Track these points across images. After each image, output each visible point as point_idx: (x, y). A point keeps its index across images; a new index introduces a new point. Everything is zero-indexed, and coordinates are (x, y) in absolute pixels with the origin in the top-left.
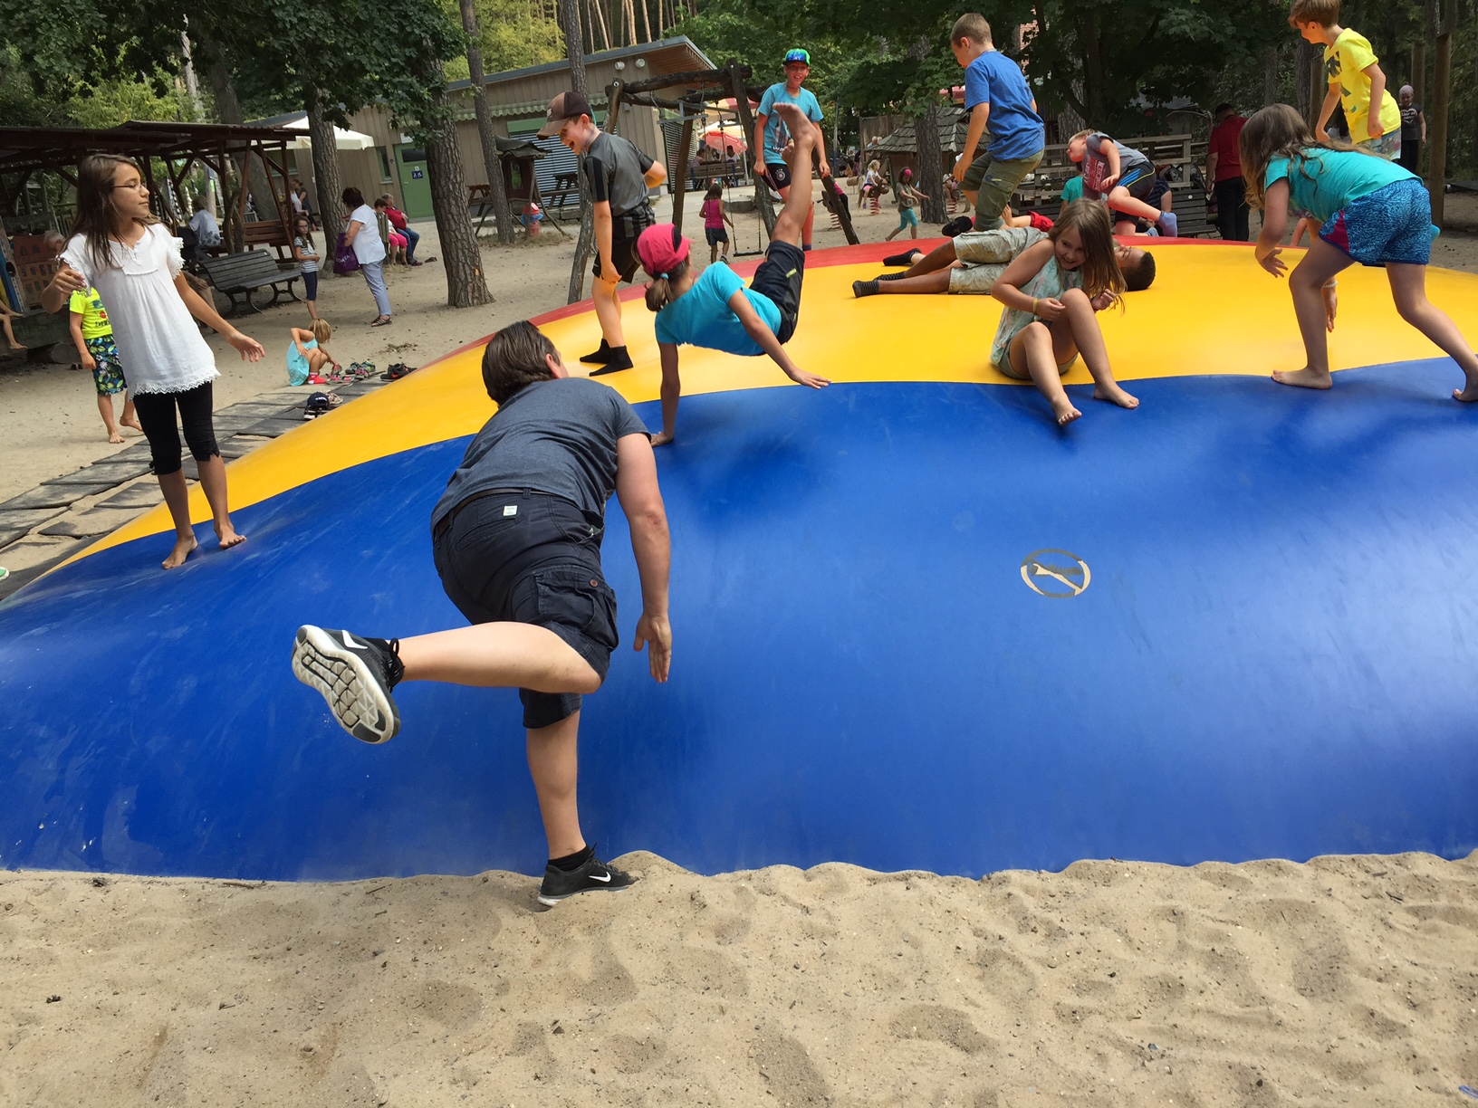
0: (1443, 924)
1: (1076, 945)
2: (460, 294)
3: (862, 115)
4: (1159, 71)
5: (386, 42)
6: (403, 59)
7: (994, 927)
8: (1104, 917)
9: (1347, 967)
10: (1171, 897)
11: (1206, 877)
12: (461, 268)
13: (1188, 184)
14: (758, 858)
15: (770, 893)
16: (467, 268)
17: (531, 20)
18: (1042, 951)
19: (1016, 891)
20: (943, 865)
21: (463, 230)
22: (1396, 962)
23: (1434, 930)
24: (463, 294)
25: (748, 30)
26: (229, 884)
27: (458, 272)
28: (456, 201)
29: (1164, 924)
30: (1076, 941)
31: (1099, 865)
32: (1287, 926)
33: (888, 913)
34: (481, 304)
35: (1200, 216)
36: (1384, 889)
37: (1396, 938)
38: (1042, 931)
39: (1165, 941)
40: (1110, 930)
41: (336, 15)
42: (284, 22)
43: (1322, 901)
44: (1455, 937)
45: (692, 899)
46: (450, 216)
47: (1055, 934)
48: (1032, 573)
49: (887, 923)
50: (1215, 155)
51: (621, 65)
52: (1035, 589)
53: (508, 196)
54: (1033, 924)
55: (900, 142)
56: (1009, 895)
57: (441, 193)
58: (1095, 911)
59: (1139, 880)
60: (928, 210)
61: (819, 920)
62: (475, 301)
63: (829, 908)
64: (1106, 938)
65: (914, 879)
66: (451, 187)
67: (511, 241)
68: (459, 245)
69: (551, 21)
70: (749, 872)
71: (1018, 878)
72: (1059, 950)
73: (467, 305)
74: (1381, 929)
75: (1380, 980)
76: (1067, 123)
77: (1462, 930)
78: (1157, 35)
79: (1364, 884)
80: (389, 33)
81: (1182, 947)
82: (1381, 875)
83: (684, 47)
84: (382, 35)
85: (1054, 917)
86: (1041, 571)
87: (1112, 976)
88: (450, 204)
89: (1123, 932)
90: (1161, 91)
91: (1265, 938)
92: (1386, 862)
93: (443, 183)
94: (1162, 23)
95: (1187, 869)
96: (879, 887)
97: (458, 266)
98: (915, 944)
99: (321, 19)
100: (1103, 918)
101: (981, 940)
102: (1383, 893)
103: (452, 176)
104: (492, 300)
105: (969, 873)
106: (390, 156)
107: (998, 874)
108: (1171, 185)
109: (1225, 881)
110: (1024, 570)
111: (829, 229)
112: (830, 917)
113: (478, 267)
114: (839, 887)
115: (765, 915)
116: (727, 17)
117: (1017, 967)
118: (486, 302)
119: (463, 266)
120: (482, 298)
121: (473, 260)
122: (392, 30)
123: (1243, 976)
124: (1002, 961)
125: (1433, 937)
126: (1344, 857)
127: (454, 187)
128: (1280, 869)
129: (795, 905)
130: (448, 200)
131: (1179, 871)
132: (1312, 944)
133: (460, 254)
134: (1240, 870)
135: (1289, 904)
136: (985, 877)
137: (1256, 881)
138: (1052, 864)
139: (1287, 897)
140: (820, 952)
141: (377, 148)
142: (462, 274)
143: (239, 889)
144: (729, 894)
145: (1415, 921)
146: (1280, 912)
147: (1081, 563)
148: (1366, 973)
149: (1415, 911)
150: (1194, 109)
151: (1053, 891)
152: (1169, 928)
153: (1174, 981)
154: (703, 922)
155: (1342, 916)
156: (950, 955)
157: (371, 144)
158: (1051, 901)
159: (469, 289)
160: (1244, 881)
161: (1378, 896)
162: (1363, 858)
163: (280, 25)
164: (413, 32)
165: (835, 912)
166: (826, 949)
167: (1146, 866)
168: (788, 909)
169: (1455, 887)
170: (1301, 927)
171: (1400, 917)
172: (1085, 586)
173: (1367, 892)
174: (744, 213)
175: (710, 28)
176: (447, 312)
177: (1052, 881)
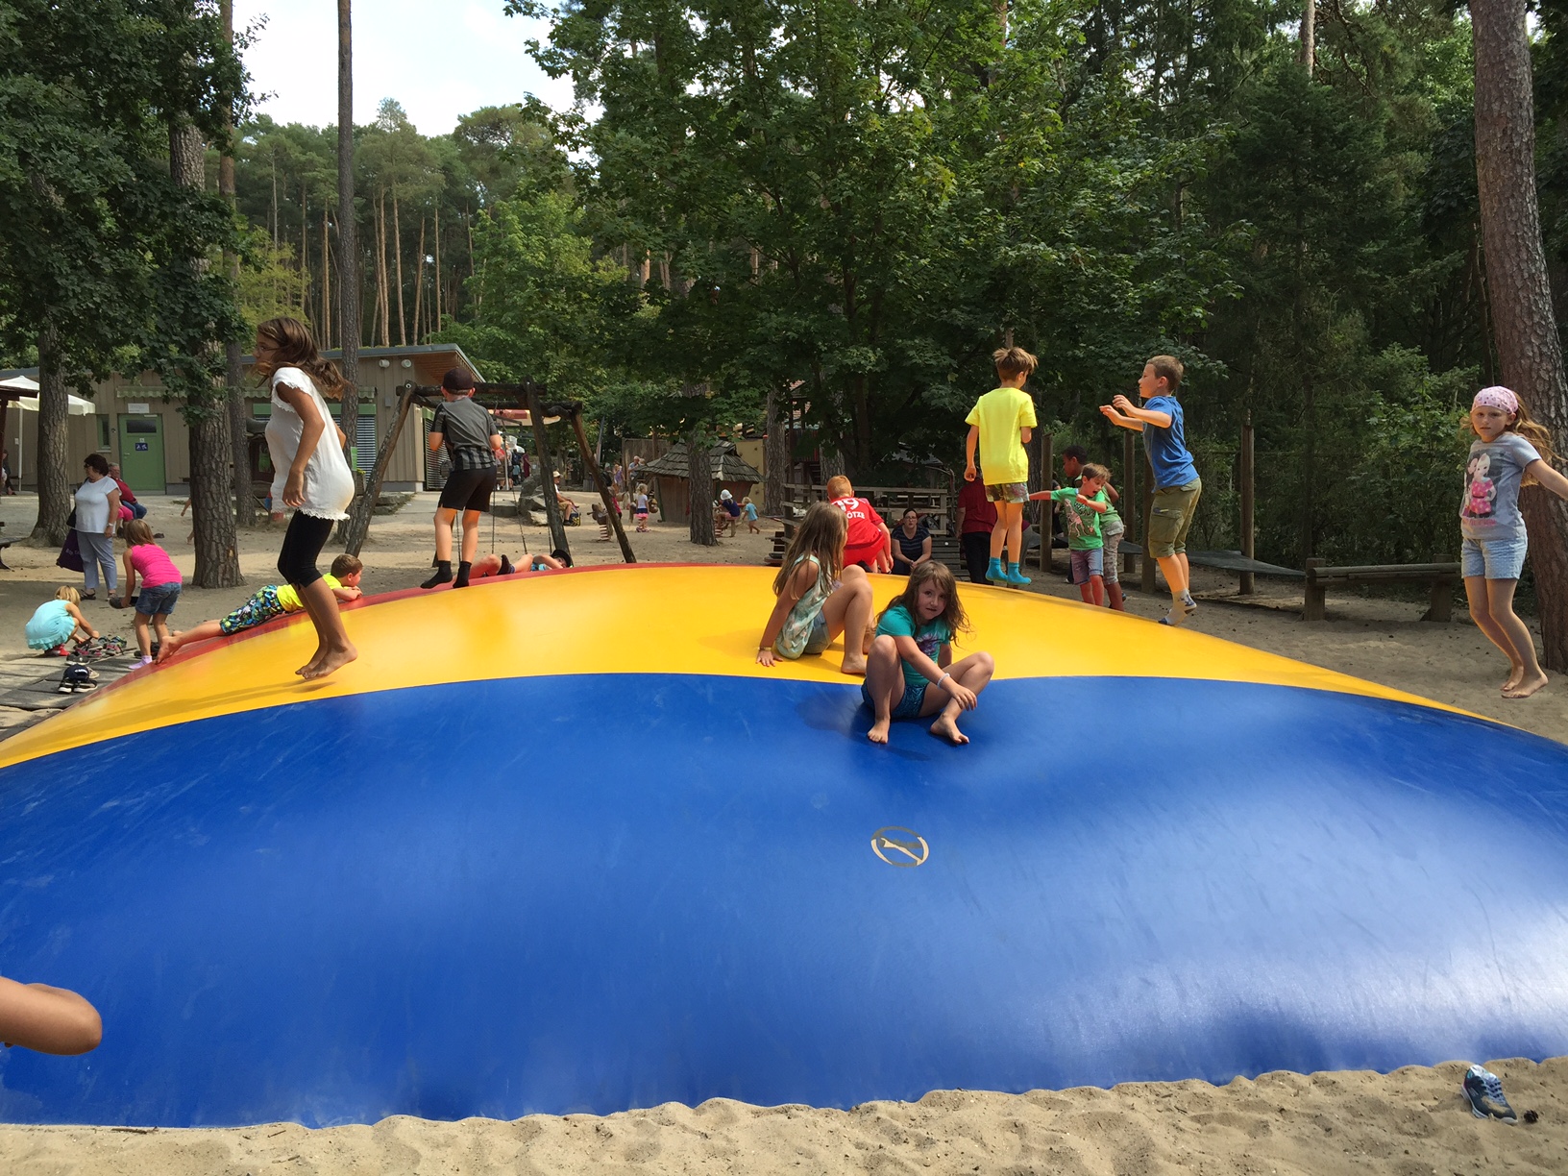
0: (1220, 1127)
1: (944, 1149)
2: (208, 575)
3: (624, 436)
4: (918, 434)
5: (169, 321)
6: (186, 338)
7: (870, 1140)
8: (961, 1129)
9: (1154, 1154)
10: (1010, 1114)
11: (1035, 1101)
12: (214, 547)
13: (945, 532)
14: (650, 1099)
15: (670, 1123)
16: (220, 548)
17: (276, 305)
18: (917, 1154)
19: (883, 1116)
20: (817, 1099)
21: (221, 510)
22: (1190, 1151)
23: (1214, 1131)
24: (212, 574)
25: (514, 345)
26: (119, 1130)
27: (209, 551)
28: (218, 479)
29: (1009, 1134)
30: (942, 1147)
31: (947, 1094)
32: (1103, 1133)
33: (779, 1135)
34: (232, 586)
35: (954, 561)
36: (1173, 1104)
37: (1186, 1136)
38: (912, 1142)
39: (1012, 1147)
40: (968, 1139)
41: (123, 290)
42: (67, 289)
43: (1127, 1112)
44: (1228, 1135)
45: (598, 1130)
46: (208, 494)
47: (924, 1143)
48: (881, 846)
49: (780, 1142)
50: (963, 510)
51: (385, 363)
52: (884, 859)
53: (253, 478)
54: (904, 1137)
55: (669, 466)
56: (878, 1118)
57: (201, 470)
58: (953, 1126)
59: (983, 1105)
60: (698, 531)
61: (719, 1142)
62: (225, 583)
63: (725, 1132)
64: (965, 1143)
65: (794, 1111)
66: (214, 466)
67: (251, 524)
68: (215, 524)
69: (298, 309)
70: (642, 1110)
71: (884, 1107)
72: (930, 1153)
73: (215, 585)
74: (1174, 1132)
75: (1179, 1163)
76: (828, 467)
77: (1233, 1130)
78: (917, 402)
79: (1157, 1102)
80: (173, 312)
81: (1026, 1149)
82: (1170, 1096)
83: (454, 354)
84: (165, 314)
85: (923, 1132)
86: (888, 844)
87: (976, 1169)
88: (210, 482)
89: (979, 1140)
90: (919, 449)
91: (1088, 1142)
92: (1172, 1086)
93: (205, 460)
94: (925, 394)
95: (1019, 1096)
96: (764, 1118)
97: (210, 545)
98: (810, 1155)
99: (108, 291)
100: (960, 1131)
101: (863, 1151)
102: (1173, 1107)
103: (216, 455)
104: (243, 584)
105: (840, 1105)
106: (113, 424)
107: (863, 1105)
108: (931, 532)
109: (1050, 1104)
110: (874, 843)
111: (598, 541)
112: (729, 1140)
113: (234, 549)
114: (729, 1119)
115: (668, 1138)
116: (494, 330)
117: (899, 1167)
118: (237, 585)
119: (217, 544)
120: (232, 579)
121: (228, 540)
122: (177, 309)
123: (1078, 1165)
124: (885, 1163)
125: (1213, 1135)
126: (1139, 1084)
127: (217, 466)
128: (1091, 1094)
129: (693, 1132)
130: (209, 478)
131: (1013, 1098)
132: (1126, 1143)
133: (215, 532)
134: (1060, 1095)
135: (1103, 1116)
136: (854, 1108)
137: (1075, 1103)
138: (909, 1096)
139: (1099, 1110)
140: (727, 1166)
141: (98, 415)
142: (214, 554)
143: (130, 1134)
144: (629, 1126)
145: (1199, 1126)
146: (1098, 1123)
147: (920, 839)
148: (1169, 1158)
149: (1197, 1119)
150: (938, 466)
151: (914, 1116)
152: (1014, 1138)
153: (1025, 1170)
154: (614, 1148)
155: (1146, 1124)
156: (841, 1160)
157: (92, 411)
158: (913, 1123)
159: (220, 570)
160: (1065, 1103)
161: (1169, 1110)
162: (1154, 1084)
163: (62, 293)
164: (199, 314)
165: (732, 1136)
166: (731, 1163)
167: (986, 1094)
168: (688, 1135)
169: (1225, 1102)
170: (1114, 1132)
171: (1185, 1123)
172: (925, 858)
173: (1160, 1108)
174: (506, 517)
175: (476, 338)
176: (191, 592)
177: (912, 1109)
